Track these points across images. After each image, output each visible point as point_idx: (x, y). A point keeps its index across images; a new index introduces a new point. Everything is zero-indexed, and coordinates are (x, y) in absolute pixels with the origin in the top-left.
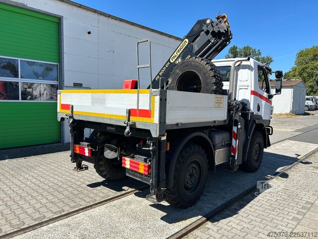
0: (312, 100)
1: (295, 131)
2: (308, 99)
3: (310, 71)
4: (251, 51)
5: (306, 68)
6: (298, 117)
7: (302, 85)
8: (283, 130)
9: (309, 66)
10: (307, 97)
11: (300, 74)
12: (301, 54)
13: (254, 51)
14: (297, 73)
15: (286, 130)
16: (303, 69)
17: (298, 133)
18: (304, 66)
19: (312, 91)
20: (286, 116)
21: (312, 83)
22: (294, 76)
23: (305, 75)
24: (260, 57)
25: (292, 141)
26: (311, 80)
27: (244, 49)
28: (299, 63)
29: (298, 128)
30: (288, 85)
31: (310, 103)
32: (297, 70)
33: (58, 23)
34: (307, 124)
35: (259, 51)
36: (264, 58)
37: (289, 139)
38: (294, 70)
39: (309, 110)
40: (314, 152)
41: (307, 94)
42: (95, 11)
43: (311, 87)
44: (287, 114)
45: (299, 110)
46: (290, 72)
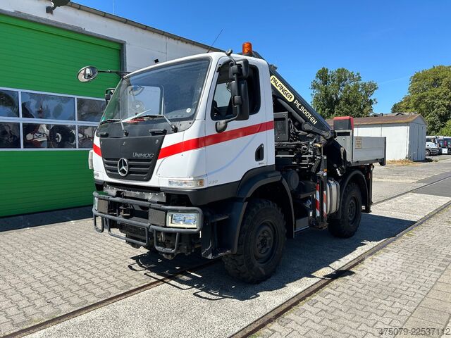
0: (434, 142)
1: (417, 182)
2: (429, 140)
3: (430, 101)
4: (347, 75)
5: (424, 97)
6: (417, 164)
7: (420, 121)
8: (401, 181)
9: (428, 95)
10: (427, 137)
11: (416, 106)
12: (416, 78)
13: (351, 76)
14: (412, 105)
15: (404, 181)
16: (420, 99)
17: (422, 184)
18: (420, 94)
19: (432, 129)
20: (400, 164)
21: (433, 118)
22: (407, 108)
23: (423, 107)
24: (360, 82)
25: (416, 194)
26: (431, 114)
27: (338, 71)
28: (414, 91)
29: (420, 179)
30: (402, 121)
31: (431, 145)
32: (412, 100)
33: (120, 50)
34: (431, 173)
35: (358, 74)
36: (365, 85)
37: (412, 191)
38: (407, 100)
39: (430, 155)
40: (446, 206)
41: (428, 134)
42: (163, 34)
43: (432, 123)
44: (402, 161)
45: (419, 156)
46: (402, 102)
